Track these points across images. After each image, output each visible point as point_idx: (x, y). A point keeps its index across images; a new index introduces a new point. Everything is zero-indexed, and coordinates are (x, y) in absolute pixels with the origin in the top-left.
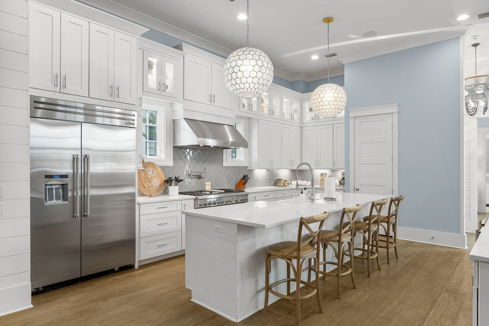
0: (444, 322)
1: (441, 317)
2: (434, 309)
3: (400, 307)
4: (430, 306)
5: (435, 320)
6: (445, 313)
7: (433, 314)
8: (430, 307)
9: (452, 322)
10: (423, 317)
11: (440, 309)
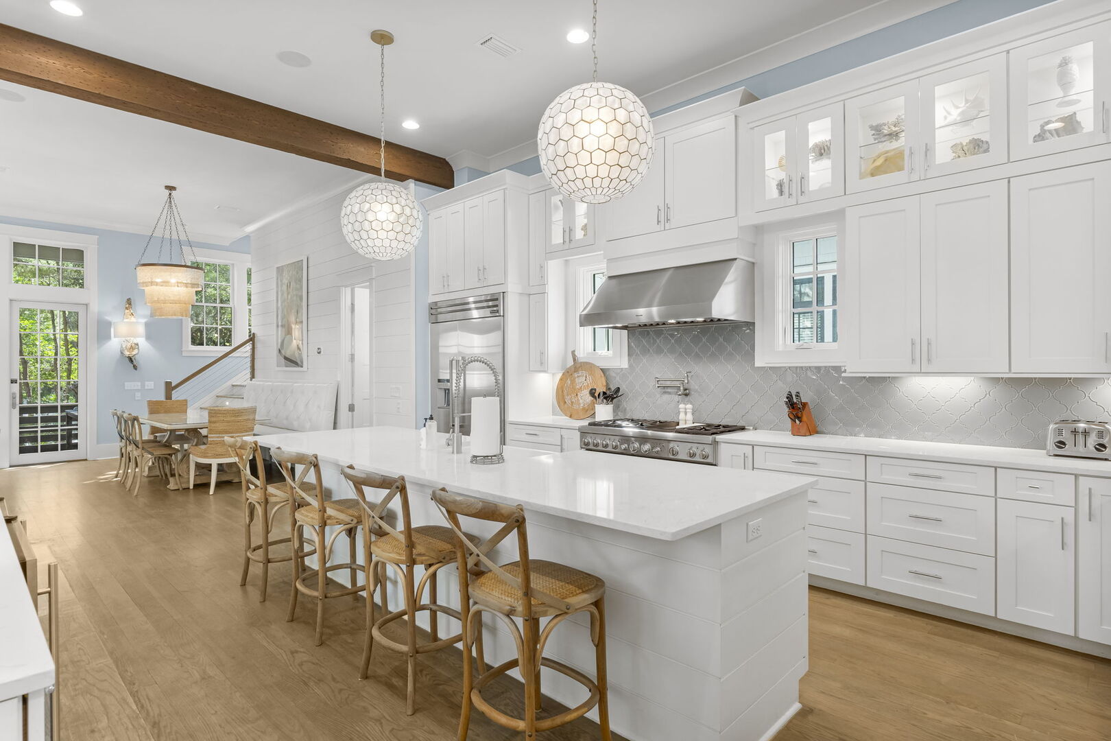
0: (90, 701)
1: (104, 706)
2: (134, 711)
3: (195, 672)
4: (151, 714)
5: (110, 693)
6: (106, 718)
7: (124, 700)
8: (147, 711)
9: (74, 710)
10: (134, 684)
11: (126, 720)
